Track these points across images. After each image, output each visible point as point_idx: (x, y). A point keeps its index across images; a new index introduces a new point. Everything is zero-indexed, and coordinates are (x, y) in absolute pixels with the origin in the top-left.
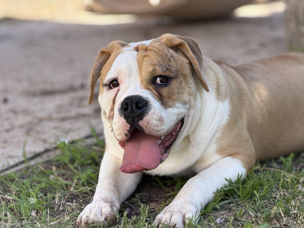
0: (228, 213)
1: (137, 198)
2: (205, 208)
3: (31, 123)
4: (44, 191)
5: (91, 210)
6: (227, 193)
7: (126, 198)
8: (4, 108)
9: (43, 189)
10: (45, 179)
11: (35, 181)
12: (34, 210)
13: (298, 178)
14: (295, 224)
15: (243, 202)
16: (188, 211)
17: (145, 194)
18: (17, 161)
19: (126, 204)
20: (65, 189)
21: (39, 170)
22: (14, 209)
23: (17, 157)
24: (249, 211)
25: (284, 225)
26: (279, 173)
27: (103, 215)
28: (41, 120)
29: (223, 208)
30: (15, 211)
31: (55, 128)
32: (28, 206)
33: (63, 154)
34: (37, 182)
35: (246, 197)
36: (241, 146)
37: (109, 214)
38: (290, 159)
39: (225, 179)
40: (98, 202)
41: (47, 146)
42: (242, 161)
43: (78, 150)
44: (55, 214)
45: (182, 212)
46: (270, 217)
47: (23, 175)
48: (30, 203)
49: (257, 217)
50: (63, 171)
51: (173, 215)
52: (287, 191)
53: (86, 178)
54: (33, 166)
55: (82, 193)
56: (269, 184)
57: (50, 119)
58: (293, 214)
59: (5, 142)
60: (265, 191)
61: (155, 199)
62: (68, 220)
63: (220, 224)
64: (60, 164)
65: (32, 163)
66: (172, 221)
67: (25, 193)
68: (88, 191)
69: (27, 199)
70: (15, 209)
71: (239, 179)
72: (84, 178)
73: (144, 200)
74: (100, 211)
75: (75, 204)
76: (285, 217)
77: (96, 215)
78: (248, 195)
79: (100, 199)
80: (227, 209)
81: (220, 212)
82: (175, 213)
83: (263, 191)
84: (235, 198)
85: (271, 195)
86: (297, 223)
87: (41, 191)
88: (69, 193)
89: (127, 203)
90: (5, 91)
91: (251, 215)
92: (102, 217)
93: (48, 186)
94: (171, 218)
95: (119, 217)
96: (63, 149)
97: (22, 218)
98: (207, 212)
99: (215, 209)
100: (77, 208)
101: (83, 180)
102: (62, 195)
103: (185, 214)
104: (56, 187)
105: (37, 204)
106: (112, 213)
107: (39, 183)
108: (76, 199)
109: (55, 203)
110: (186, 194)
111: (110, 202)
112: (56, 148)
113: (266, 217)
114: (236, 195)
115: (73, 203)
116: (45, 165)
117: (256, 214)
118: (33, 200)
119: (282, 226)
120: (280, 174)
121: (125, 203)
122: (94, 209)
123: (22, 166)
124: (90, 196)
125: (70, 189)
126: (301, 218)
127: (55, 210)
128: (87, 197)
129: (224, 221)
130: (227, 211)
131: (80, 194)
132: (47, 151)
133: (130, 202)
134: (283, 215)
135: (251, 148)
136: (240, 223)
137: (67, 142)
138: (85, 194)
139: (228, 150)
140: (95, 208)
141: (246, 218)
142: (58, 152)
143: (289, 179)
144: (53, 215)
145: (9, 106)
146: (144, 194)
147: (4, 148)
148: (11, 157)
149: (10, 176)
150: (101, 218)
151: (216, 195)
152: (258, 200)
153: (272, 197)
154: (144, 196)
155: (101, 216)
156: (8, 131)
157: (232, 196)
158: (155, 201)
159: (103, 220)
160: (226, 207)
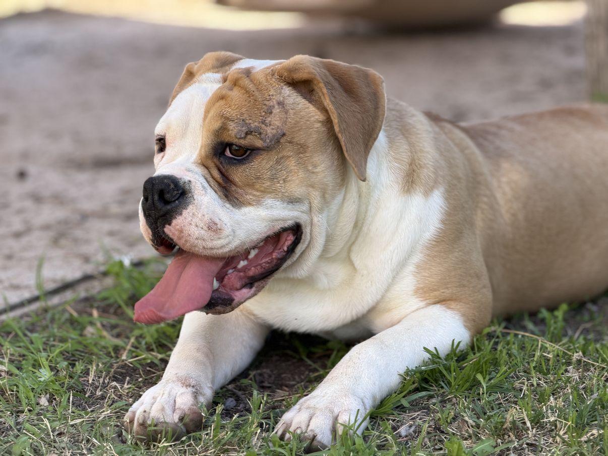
0: (425, 416)
1: (251, 380)
2: (380, 405)
3: (65, 222)
4: (71, 358)
5: (155, 398)
6: (426, 376)
7: (230, 378)
8: (16, 189)
9: (70, 353)
10: (74, 335)
11: (54, 336)
12: (46, 393)
13: (570, 353)
14: (551, 443)
15: (455, 397)
16: (345, 410)
17: (268, 371)
18: (27, 295)
19: (228, 390)
20: (113, 354)
21: (66, 316)
22: (6, 390)
23: (27, 287)
24: (465, 415)
25: (527, 444)
26: (534, 340)
27: (177, 411)
28: (85, 217)
29: (416, 405)
30: (7, 395)
31: (111, 234)
32: (34, 385)
33: (116, 286)
34: (57, 339)
35: (463, 386)
36: (464, 286)
37: (190, 409)
38: (559, 314)
39: (424, 348)
40: (170, 384)
41: (89, 269)
42: (463, 315)
43: (146, 279)
44: (86, 402)
45: (332, 411)
46: (504, 427)
47: (33, 324)
48: (39, 379)
49: (478, 426)
50: (114, 320)
51: (316, 415)
52: (545, 377)
53: (156, 336)
54: (55, 307)
55: (144, 364)
56: (511, 363)
57: (103, 215)
58: (548, 424)
59: (9, 257)
60: (501, 375)
61: (287, 382)
62: (108, 416)
63: (406, 436)
64: (110, 306)
65: (55, 300)
66: (310, 428)
67: (33, 360)
68: (156, 362)
69: (34, 373)
70: (8, 390)
71: (453, 350)
72: (152, 336)
73: (266, 384)
74: (172, 402)
75: (128, 384)
76: (532, 428)
77: (163, 409)
78: (467, 381)
79: (174, 379)
80: (424, 408)
81: (409, 413)
82: (318, 413)
83: (498, 375)
84: (442, 387)
85: (513, 385)
86: (555, 441)
87: (65, 357)
88: (117, 363)
89: (230, 387)
90: (25, 155)
91: (467, 422)
92: (175, 414)
93: (80, 348)
94: (309, 422)
95: (208, 414)
96: (117, 275)
97: (21, 408)
98: (384, 413)
99: (401, 408)
100: (130, 394)
101: (149, 339)
102: (104, 367)
103: (338, 415)
104: (95, 350)
105: (51, 383)
106: (195, 407)
107: (63, 340)
108: (130, 376)
109: (88, 381)
110: (344, 374)
111: (193, 387)
112: (105, 274)
113: (496, 428)
114: (443, 381)
115: (124, 384)
116: (80, 306)
117: (476, 420)
118: (45, 374)
119: (523, 446)
120: (536, 343)
121: (226, 388)
122: (160, 397)
123: (35, 306)
124: (159, 372)
125: (121, 355)
126: (561, 433)
127: (87, 396)
128: (154, 373)
129: (415, 432)
130: (423, 412)
131: (139, 366)
132: (87, 278)
133: (237, 386)
134: (528, 424)
135: (484, 290)
136: (445, 438)
137: (127, 262)
138: (150, 367)
139: (439, 290)
140: (162, 396)
141: (458, 428)
142: (109, 281)
143: (551, 353)
144: (82, 404)
145: (28, 186)
146: (266, 371)
147: (5, 268)
148: (16, 287)
149: (8, 325)
150: (173, 416)
151: (405, 379)
152: (483, 394)
153: (514, 389)
154: (266, 376)
155: (174, 412)
156: (18, 235)
157: (437, 383)
158: (287, 386)
159: (176, 420)
160: (422, 404)
